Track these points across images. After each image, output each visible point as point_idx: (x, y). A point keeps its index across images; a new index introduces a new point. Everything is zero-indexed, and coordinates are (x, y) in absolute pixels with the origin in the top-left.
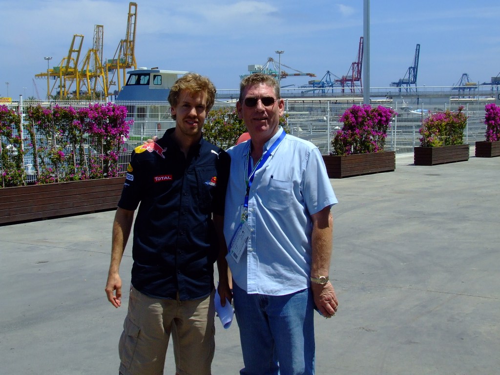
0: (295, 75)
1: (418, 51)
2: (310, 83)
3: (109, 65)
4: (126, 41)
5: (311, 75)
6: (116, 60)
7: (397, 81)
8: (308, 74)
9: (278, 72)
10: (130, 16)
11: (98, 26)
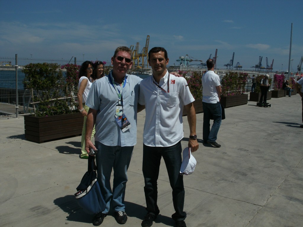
0: (195, 61)
1: (234, 55)
2: (201, 64)
3: (139, 55)
4: (145, 48)
5: (201, 61)
6: (142, 54)
7: (226, 64)
8: (200, 61)
9: (189, 59)
10: (147, 40)
11: (138, 43)
